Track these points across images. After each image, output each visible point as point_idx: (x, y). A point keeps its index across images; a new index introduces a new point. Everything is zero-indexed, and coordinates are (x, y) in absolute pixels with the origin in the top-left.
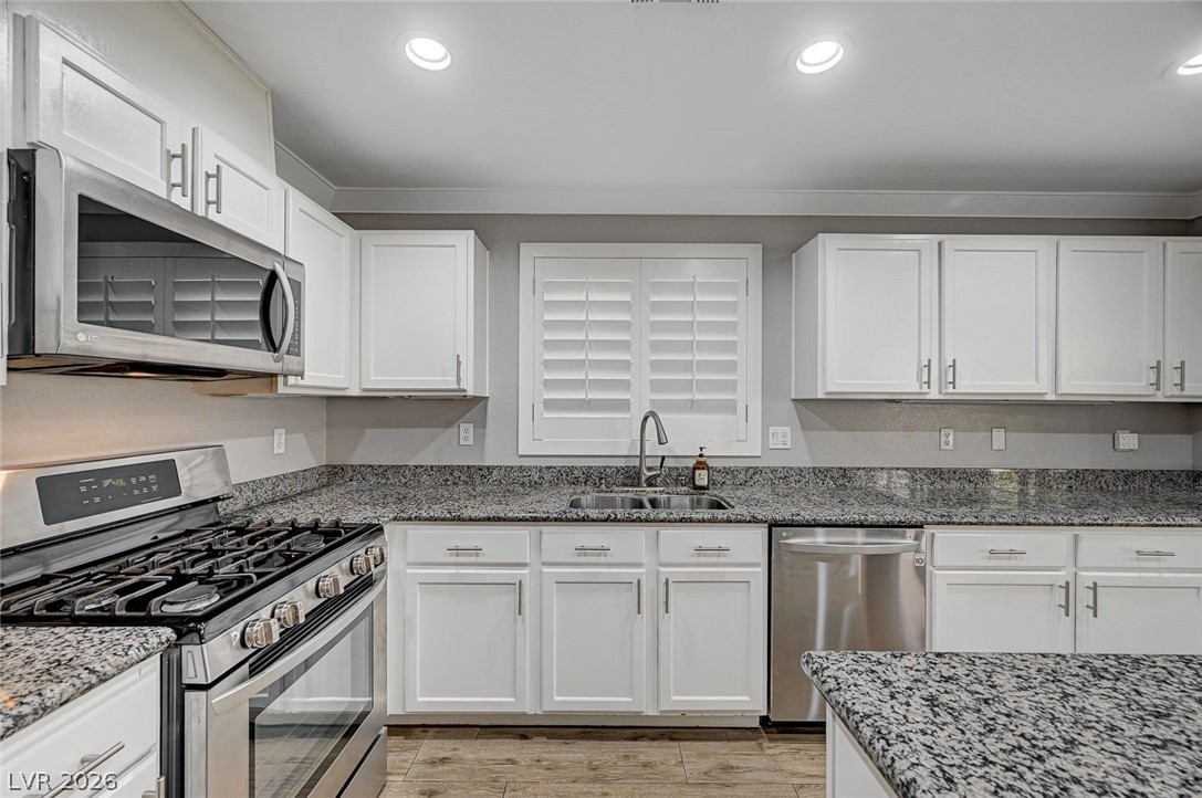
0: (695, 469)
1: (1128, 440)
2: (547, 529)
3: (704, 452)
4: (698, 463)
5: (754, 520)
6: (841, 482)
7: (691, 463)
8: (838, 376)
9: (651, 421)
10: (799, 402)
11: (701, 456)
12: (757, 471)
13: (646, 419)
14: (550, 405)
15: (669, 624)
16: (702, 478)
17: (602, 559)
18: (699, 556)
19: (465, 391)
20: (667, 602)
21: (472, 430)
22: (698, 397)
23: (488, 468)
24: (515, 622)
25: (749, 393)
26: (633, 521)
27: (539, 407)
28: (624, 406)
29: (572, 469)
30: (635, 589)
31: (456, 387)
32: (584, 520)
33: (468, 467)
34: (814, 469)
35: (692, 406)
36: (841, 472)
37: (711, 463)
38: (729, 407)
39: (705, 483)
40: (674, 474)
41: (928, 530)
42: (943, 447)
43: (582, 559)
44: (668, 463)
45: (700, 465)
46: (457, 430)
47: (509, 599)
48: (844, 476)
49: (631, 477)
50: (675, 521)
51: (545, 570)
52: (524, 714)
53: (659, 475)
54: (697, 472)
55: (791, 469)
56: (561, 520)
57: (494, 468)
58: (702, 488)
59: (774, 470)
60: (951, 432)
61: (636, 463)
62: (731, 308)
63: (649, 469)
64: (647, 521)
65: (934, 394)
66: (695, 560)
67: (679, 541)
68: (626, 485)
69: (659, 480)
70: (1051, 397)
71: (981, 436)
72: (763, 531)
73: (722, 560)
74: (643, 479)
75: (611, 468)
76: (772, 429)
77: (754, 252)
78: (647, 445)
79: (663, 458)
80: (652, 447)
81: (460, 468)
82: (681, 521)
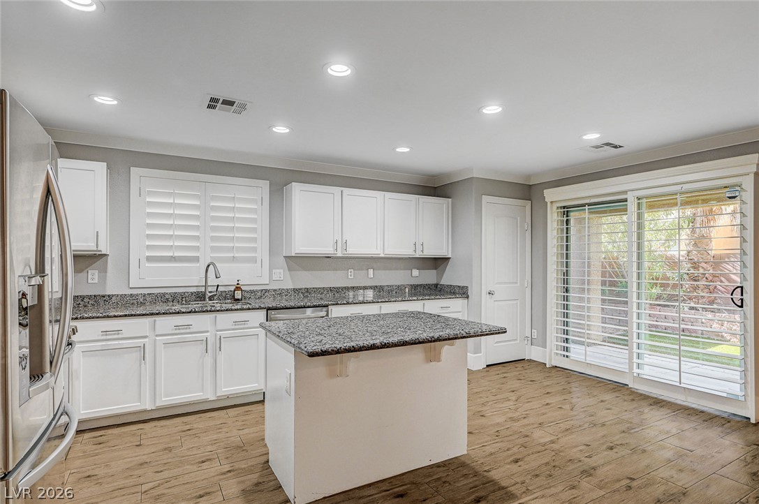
0: (234, 291)
1: (416, 272)
2: (159, 319)
3: (239, 282)
4: (237, 287)
5: (260, 308)
6: (306, 294)
7: (232, 288)
8: (300, 246)
9: (211, 267)
10: (288, 258)
11: (238, 284)
12: (267, 291)
13: (208, 266)
14: (149, 259)
15: (221, 357)
16: (238, 295)
17: (188, 331)
18: (235, 325)
19: (100, 251)
20: (220, 347)
21: (97, 274)
22: (236, 255)
23: (109, 296)
24: (140, 365)
25: (263, 253)
26: (204, 312)
27: (143, 261)
28: (196, 259)
29: (164, 294)
30: (205, 343)
31: (95, 249)
32: (178, 313)
33: (95, 296)
34: (294, 289)
35: (233, 260)
36: (306, 290)
37: (243, 288)
38: (254, 260)
39: (240, 297)
40: (224, 294)
41: (330, 307)
42: (349, 277)
43: (178, 331)
44: (220, 289)
45: (238, 288)
46: (86, 274)
47: (136, 355)
48: (307, 292)
49: (200, 297)
50: (224, 310)
51: (157, 338)
52: (145, 411)
53: (215, 295)
54: (236, 292)
55: (283, 289)
56: (167, 314)
57: (113, 296)
58: (238, 300)
59: (275, 290)
60: (352, 270)
61: (203, 289)
62: (254, 211)
63: (210, 292)
64: (210, 311)
65: (339, 254)
66: (234, 327)
67: (226, 319)
68: (195, 301)
69: (215, 298)
70: (382, 255)
71: (364, 272)
72: (264, 312)
73: (246, 326)
74: (207, 297)
75: (188, 293)
76: (274, 271)
77: (265, 185)
78: (209, 280)
79: (218, 286)
80: (212, 281)
81: (90, 297)
82: (227, 310)
